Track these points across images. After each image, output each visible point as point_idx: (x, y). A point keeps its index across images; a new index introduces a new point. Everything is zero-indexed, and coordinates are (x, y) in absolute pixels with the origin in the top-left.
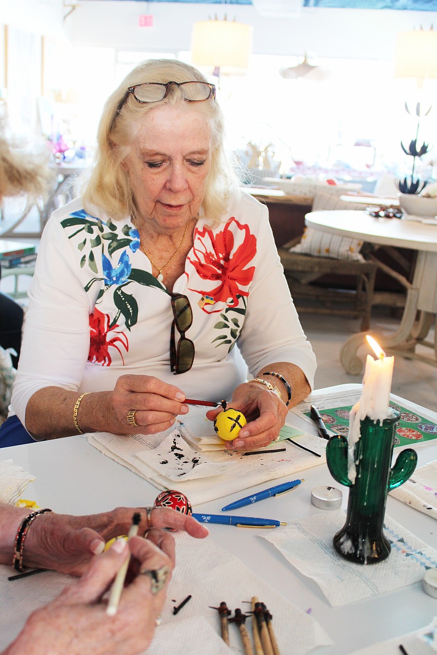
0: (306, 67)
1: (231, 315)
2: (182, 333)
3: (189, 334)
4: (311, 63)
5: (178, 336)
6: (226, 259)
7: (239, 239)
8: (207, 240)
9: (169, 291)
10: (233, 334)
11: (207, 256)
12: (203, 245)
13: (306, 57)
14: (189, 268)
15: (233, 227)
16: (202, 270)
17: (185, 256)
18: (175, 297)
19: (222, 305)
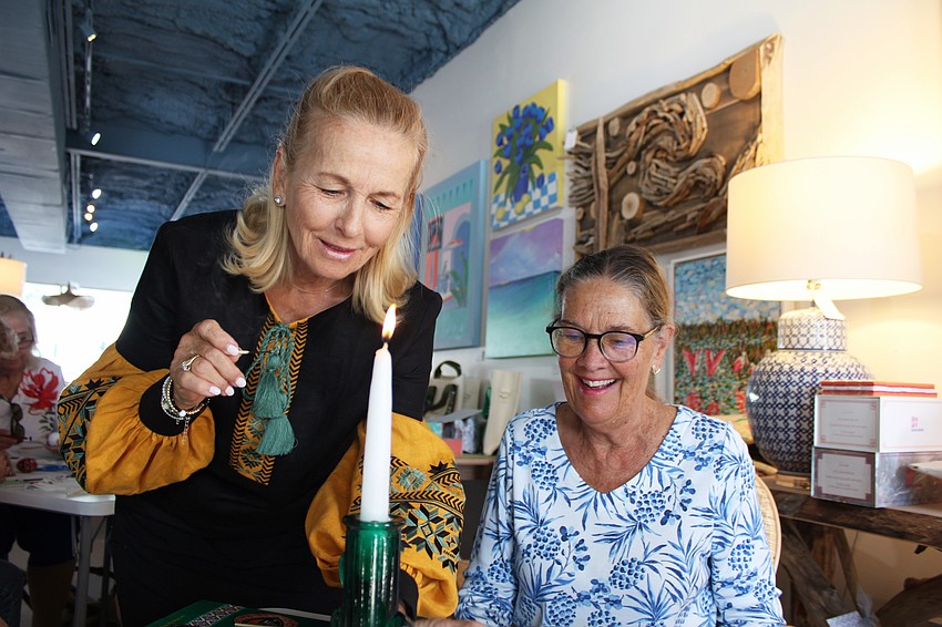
0: (68, 297)
1: (48, 416)
2: (17, 421)
3: (21, 422)
4: (74, 292)
5: (15, 424)
6: (41, 387)
7: (48, 378)
8: (29, 379)
9: (9, 401)
10: (51, 425)
11: (30, 386)
12: (28, 381)
13: (69, 287)
14: (20, 392)
15: (44, 373)
16: (28, 393)
17: (18, 386)
18: (13, 405)
19: (43, 412)
